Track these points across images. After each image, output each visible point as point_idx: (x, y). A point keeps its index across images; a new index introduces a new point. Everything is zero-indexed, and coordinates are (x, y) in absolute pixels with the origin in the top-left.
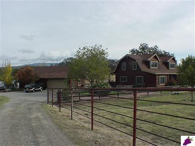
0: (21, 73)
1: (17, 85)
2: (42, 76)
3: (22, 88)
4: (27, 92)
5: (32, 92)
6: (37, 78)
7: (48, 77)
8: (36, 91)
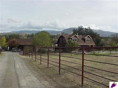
0: (10, 42)
1: (8, 48)
2: (21, 44)
3: (11, 50)
4: (13, 51)
5: (15, 51)
6: (18, 45)
7: (24, 45)
8: (17, 51)
